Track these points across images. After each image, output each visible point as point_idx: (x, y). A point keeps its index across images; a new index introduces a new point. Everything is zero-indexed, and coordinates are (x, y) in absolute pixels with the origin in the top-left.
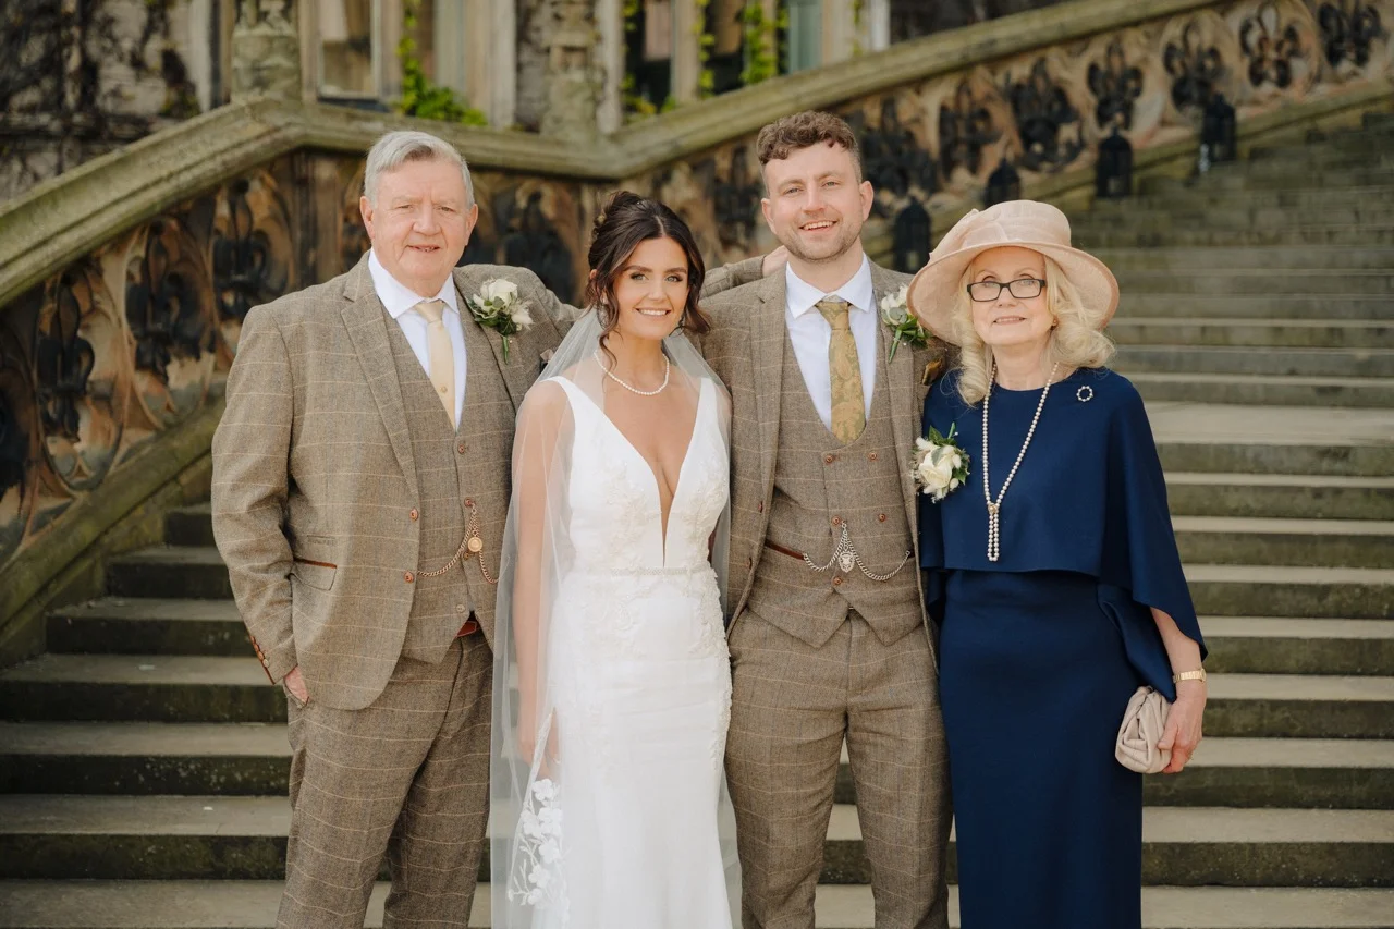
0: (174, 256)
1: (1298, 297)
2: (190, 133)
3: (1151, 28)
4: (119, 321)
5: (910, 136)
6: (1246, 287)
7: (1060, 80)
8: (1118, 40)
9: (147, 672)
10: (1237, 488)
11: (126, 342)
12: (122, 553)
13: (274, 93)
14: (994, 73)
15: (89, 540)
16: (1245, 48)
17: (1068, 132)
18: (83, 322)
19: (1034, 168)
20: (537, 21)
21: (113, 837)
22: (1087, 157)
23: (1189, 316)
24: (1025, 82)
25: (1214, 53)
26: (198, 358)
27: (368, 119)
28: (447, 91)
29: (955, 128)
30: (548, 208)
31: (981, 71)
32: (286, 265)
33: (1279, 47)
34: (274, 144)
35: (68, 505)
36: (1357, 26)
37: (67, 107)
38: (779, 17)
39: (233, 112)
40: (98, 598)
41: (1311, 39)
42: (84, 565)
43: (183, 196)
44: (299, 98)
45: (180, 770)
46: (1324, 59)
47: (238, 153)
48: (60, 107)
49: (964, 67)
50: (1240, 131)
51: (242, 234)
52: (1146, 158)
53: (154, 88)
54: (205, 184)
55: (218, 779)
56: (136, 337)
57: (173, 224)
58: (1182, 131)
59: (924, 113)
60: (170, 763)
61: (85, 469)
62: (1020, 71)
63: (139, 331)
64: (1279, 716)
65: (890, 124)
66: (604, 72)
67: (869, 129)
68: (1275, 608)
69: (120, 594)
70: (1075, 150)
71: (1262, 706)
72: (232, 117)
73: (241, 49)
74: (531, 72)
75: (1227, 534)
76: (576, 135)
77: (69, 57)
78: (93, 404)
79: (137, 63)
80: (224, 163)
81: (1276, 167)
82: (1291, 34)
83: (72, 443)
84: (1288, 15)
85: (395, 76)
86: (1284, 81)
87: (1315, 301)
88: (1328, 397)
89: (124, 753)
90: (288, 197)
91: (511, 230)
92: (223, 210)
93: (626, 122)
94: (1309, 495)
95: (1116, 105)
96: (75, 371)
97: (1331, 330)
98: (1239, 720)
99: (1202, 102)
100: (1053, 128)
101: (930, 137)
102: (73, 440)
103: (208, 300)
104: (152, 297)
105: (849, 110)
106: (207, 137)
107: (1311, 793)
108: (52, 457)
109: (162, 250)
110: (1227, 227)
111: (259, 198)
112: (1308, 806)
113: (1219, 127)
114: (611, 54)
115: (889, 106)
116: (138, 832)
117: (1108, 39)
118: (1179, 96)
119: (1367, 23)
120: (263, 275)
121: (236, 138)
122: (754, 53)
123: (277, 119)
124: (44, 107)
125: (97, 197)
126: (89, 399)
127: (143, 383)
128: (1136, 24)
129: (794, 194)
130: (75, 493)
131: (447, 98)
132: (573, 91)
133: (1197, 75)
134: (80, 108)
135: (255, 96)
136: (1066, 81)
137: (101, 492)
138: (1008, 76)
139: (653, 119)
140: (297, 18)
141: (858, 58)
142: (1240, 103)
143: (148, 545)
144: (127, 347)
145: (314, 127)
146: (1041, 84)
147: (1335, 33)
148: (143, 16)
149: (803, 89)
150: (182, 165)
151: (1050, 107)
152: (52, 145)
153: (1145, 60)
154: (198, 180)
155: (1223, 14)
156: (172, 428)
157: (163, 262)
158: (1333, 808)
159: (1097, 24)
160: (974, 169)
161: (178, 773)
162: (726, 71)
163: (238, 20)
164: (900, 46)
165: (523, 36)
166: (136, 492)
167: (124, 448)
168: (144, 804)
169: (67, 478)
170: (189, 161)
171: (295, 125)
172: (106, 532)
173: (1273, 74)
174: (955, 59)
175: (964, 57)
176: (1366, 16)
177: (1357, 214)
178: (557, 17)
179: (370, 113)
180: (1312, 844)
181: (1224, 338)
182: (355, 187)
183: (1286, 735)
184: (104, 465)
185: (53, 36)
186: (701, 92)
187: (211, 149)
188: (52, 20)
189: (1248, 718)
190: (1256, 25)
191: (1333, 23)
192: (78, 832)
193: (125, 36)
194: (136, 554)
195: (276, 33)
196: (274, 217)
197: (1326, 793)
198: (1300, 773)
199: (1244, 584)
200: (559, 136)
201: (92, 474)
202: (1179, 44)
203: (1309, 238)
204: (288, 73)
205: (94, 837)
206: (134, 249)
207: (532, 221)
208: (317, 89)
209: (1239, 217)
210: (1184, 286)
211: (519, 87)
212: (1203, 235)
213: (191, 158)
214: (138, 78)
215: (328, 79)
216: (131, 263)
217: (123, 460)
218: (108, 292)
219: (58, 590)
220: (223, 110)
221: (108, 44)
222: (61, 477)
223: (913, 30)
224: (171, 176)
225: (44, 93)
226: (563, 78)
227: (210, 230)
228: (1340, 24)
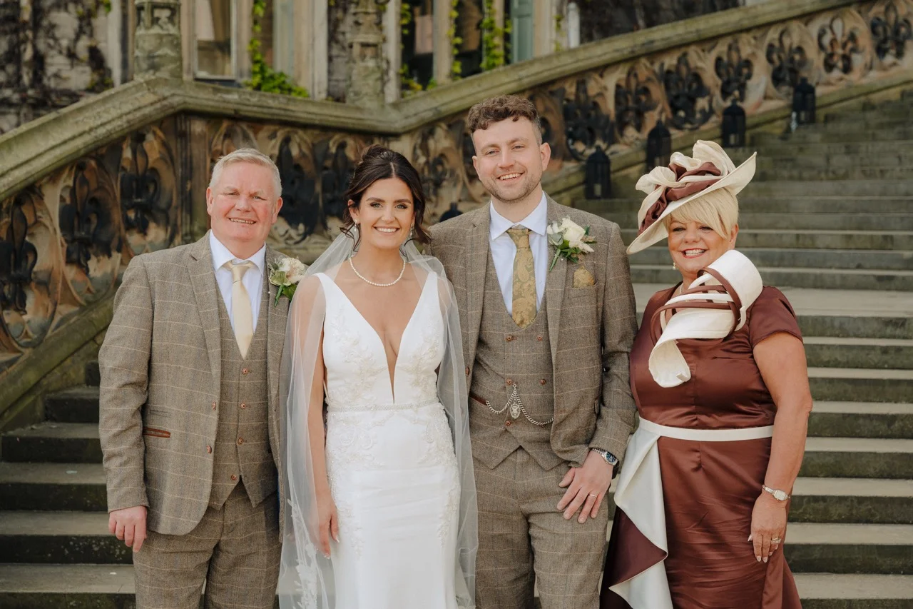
0: (93, 185)
1: (861, 215)
2: (105, 100)
3: (759, 34)
4: (55, 230)
5: (596, 105)
6: (826, 208)
7: (697, 68)
8: (736, 41)
9: (72, 475)
10: (829, 347)
11: (60, 244)
12: (55, 391)
13: (163, 74)
14: (652, 63)
15: (33, 383)
16: (821, 47)
17: (702, 103)
18: (28, 232)
19: (679, 128)
20: (342, 28)
21: (45, 594)
22: (715, 120)
23: (787, 228)
24: (673, 69)
25: (800, 50)
26: (110, 256)
27: (228, 92)
28: (282, 74)
29: (627, 100)
30: (350, 153)
31: (643, 61)
32: (172, 192)
33: (844, 46)
34: (163, 108)
35: (18, 358)
36: (897, 32)
37: (24, 85)
38: (505, 26)
39: (134, 86)
40: (38, 422)
41: (865, 40)
42: (29, 400)
43: (99, 144)
44: (180, 77)
45: (94, 546)
46: (875, 55)
47: (138, 114)
48: (19, 86)
49: (632, 59)
50: (818, 103)
51: (141, 170)
52: (756, 120)
53: (84, 72)
54: (115, 136)
55: (120, 552)
56: (66, 241)
57: (93, 163)
58: (779, 103)
59: (606, 89)
60: (86, 541)
61: (30, 333)
62: (670, 61)
63: (69, 238)
64: (863, 508)
65: (582, 96)
66: (388, 62)
67: (568, 100)
68: (858, 431)
69: (54, 420)
70: (707, 116)
71: (852, 501)
72: (134, 89)
73: (141, 43)
74: (339, 62)
75: (824, 379)
76: (370, 104)
77: (25, 50)
78: (36, 288)
79: (72, 55)
80: (128, 122)
81: (842, 127)
82: (852, 37)
83: (21, 315)
84: (850, 25)
85: (247, 64)
86: (847, 69)
87: (874, 218)
88: (884, 283)
89: (55, 534)
90: (172, 144)
91: (326, 168)
92: (127, 153)
93: (403, 96)
94: (879, 352)
95: (735, 85)
96: (23, 264)
97: (885, 237)
98: (835, 510)
99: (793, 84)
100: (692, 100)
101: (609, 106)
102: (22, 312)
103: (117, 216)
104: (78, 213)
105: (554, 88)
106: (117, 103)
107: (888, 562)
108: (7, 325)
109: (84, 181)
110: (812, 167)
111: (153, 146)
112: (886, 573)
113: (804, 99)
114: (392, 50)
115: (582, 85)
116: (63, 591)
117: (729, 40)
118: (777, 79)
119: (903, 30)
120: (155, 199)
121: (137, 105)
122: (489, 49)
123: (166, 91)
124: (9, 84)
125: (40, 144)
126: (33, 285)
127: (71, 273)
128: (748, 30)
129: (493, 154)
130: (23, 350)
131: (282, 79)
132: (367, 73)
133: (789, 65)
134: (32, 86)
135: (150, 76)
136: (701, 69)
137: (41, 349)
138: (662, 65)
139: (420, 93)
140: (179, 22)
141: (558, 53)
142: (817, 84)
143: (74, 385)
144: (60, 247)
145: (191, 97)
146: (684, 70)
147: (882, 37)
148: (76, 23)
149: (523, 73)
150: (99, 122)
151: (690, 87)
152: (12, 110)
153: (754, 54)
154: (110, 133)
155: (806, 24)
156: (90, 305)
157: (85, 189)
158: (903, 574)
159: (722, 30)
160: (639, 128)
161: (92, 548)
162: (470, 62)
163: (138, 24)
164: (587, 44)
165: (333, 38)
166: (65, 349)
167: (57, 318)
168: (68, 571)
169: (17, 340)
170: (104, 120)
171: (178, 95)
172: (44, 377)
173: (840, 64)
174: (626, 53)
175: (633, 52)
176: (902, 25)
177: (900, 158)
178: (357, 23)
179: (230, 88)
180: (891, 600)
181: (812, 243)
182: (219, 138)
183: (868, 522)
184: (44, 330)
185: (14, 37)
186: (453, 75)
187: (119, 112)
188: (13, 26)
189: (842, 510)
190: (828, 31)
191: (880, 29)
192: (21, 591)
193: (63, 37)
194: (66, 392)
195: (165, 32)
196: (162, 158)
197: (899, 563)
198: (881, 549)
199: (837, 414)
200: (358, 103)
201: (36, 336)
202: (777, 44)
203: (867, 175)
204: (174, 60)
205: (32, 594)
206: (65, 181)
207: (340, 163)
208: (194, 74)
209: (819, 161)
210: (784, 207)
211: (330, 72)
212: (795, 173)
213: (105, 118)
214: (72, 66)
215: (201, 67)
216: (64, 189)
217: (57, 327)
218: (47, 209)
219: (11, 418)
220: (128, 85)
221: (51, 42)
222: (14, 339)
223: (595, 35)
224: (91, 130)
225: (8, 75)
226: (361, 64)
227: (119, 167)
228: (885, 30)
